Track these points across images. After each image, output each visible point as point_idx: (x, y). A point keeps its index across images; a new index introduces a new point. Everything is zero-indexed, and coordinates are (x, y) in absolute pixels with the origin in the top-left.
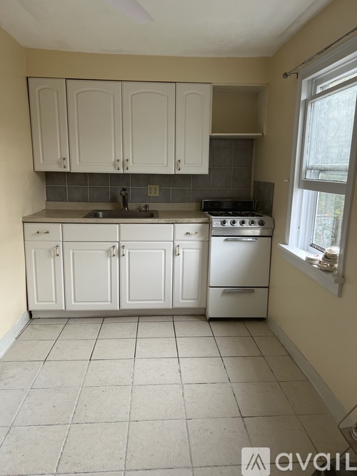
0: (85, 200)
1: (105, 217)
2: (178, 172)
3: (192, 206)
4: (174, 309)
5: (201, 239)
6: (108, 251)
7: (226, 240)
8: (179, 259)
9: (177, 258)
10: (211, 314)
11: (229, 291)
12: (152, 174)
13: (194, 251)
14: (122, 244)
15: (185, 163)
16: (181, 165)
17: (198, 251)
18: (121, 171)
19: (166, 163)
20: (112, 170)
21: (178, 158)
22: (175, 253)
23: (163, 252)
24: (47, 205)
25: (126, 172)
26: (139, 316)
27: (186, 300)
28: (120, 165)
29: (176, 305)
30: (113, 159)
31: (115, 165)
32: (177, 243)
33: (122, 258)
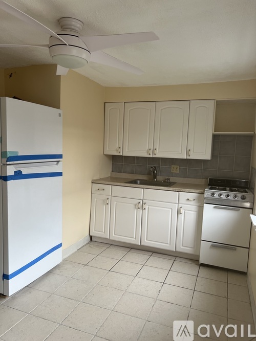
0: (132, 172)
1: (141, 184)
2: (188, 158)
3: (202, 181)
4: (176, 252)
5: (198, 205)
6: (136, 205)
7: (215, 207)
8: (181, 217)
9: (180, 216)
10: (202, 261)
11: (216, 245)
12: (175, 159)
13: (193, 212)
14: (144, 201)
15: (193, 152)
16: (191, 153)
17: (196, 213)
18: (151, 156)
19: (180, 151)
20: (146, 155)
21: (188, 149)
22: (179, 212)
23: (171, 210)
24: (111, 174)
25: (154, 156)
26: (153, 252)
27: (186, 247)
28: (151, 152)
29: (178, 250)
30: (147, 148)
31: (148, 152)
32: (180, 205)
33: (144, 210)
